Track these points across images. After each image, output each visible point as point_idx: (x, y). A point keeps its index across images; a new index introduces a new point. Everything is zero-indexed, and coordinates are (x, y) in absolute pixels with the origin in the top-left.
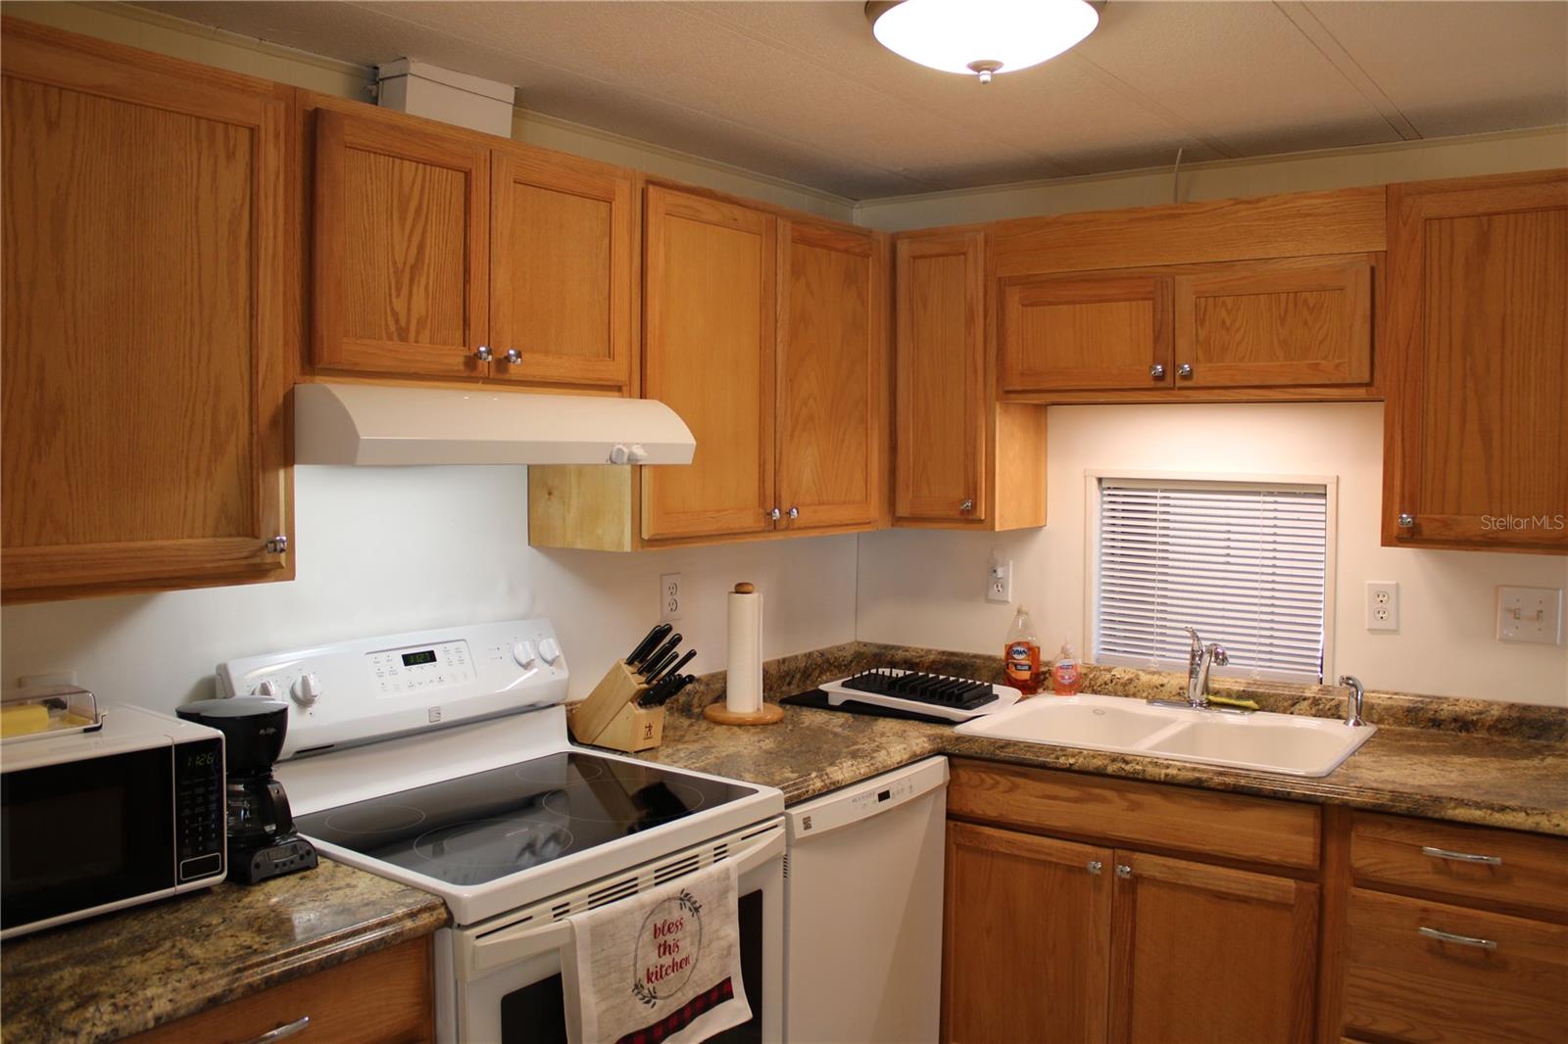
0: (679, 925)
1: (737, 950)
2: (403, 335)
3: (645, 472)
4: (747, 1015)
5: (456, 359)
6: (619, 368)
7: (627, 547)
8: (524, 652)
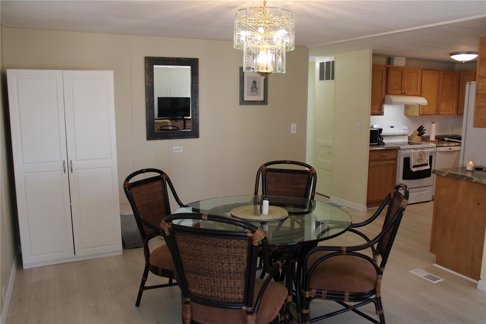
0: (422, 155)
1: (429, 160)
2: (395, 90)
3: (421, 106)
4: (429, 168)
5: (400, 93)
6: (418, 93)
7: (418, 115)
8: (404, 128)
